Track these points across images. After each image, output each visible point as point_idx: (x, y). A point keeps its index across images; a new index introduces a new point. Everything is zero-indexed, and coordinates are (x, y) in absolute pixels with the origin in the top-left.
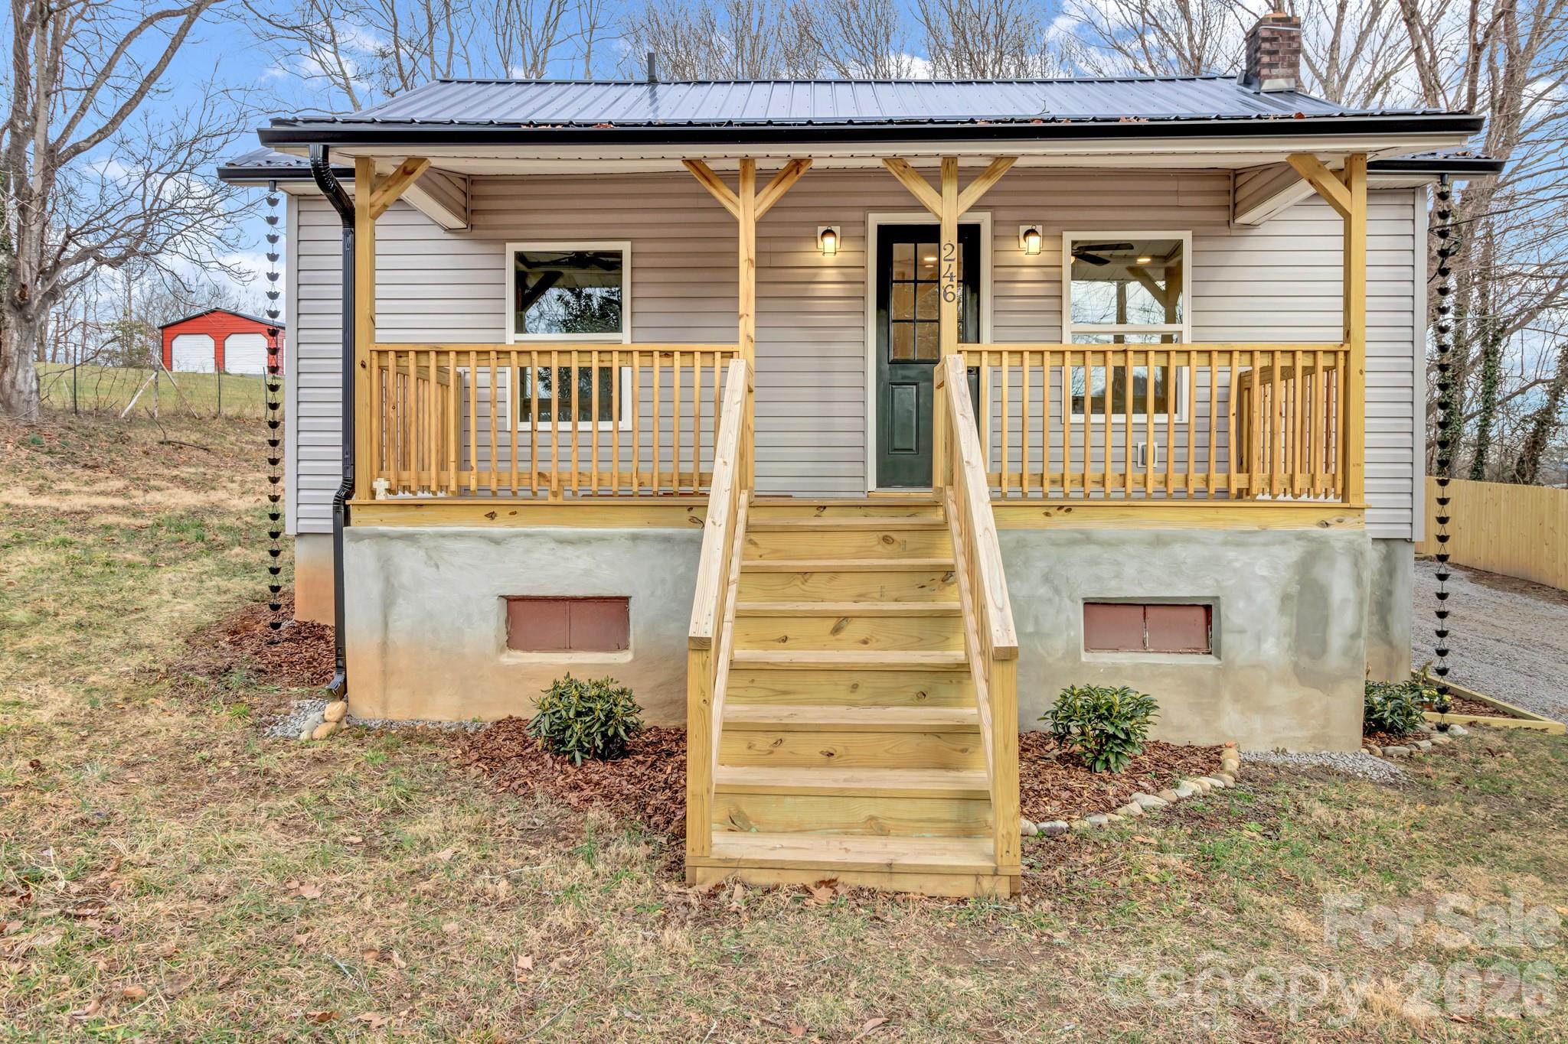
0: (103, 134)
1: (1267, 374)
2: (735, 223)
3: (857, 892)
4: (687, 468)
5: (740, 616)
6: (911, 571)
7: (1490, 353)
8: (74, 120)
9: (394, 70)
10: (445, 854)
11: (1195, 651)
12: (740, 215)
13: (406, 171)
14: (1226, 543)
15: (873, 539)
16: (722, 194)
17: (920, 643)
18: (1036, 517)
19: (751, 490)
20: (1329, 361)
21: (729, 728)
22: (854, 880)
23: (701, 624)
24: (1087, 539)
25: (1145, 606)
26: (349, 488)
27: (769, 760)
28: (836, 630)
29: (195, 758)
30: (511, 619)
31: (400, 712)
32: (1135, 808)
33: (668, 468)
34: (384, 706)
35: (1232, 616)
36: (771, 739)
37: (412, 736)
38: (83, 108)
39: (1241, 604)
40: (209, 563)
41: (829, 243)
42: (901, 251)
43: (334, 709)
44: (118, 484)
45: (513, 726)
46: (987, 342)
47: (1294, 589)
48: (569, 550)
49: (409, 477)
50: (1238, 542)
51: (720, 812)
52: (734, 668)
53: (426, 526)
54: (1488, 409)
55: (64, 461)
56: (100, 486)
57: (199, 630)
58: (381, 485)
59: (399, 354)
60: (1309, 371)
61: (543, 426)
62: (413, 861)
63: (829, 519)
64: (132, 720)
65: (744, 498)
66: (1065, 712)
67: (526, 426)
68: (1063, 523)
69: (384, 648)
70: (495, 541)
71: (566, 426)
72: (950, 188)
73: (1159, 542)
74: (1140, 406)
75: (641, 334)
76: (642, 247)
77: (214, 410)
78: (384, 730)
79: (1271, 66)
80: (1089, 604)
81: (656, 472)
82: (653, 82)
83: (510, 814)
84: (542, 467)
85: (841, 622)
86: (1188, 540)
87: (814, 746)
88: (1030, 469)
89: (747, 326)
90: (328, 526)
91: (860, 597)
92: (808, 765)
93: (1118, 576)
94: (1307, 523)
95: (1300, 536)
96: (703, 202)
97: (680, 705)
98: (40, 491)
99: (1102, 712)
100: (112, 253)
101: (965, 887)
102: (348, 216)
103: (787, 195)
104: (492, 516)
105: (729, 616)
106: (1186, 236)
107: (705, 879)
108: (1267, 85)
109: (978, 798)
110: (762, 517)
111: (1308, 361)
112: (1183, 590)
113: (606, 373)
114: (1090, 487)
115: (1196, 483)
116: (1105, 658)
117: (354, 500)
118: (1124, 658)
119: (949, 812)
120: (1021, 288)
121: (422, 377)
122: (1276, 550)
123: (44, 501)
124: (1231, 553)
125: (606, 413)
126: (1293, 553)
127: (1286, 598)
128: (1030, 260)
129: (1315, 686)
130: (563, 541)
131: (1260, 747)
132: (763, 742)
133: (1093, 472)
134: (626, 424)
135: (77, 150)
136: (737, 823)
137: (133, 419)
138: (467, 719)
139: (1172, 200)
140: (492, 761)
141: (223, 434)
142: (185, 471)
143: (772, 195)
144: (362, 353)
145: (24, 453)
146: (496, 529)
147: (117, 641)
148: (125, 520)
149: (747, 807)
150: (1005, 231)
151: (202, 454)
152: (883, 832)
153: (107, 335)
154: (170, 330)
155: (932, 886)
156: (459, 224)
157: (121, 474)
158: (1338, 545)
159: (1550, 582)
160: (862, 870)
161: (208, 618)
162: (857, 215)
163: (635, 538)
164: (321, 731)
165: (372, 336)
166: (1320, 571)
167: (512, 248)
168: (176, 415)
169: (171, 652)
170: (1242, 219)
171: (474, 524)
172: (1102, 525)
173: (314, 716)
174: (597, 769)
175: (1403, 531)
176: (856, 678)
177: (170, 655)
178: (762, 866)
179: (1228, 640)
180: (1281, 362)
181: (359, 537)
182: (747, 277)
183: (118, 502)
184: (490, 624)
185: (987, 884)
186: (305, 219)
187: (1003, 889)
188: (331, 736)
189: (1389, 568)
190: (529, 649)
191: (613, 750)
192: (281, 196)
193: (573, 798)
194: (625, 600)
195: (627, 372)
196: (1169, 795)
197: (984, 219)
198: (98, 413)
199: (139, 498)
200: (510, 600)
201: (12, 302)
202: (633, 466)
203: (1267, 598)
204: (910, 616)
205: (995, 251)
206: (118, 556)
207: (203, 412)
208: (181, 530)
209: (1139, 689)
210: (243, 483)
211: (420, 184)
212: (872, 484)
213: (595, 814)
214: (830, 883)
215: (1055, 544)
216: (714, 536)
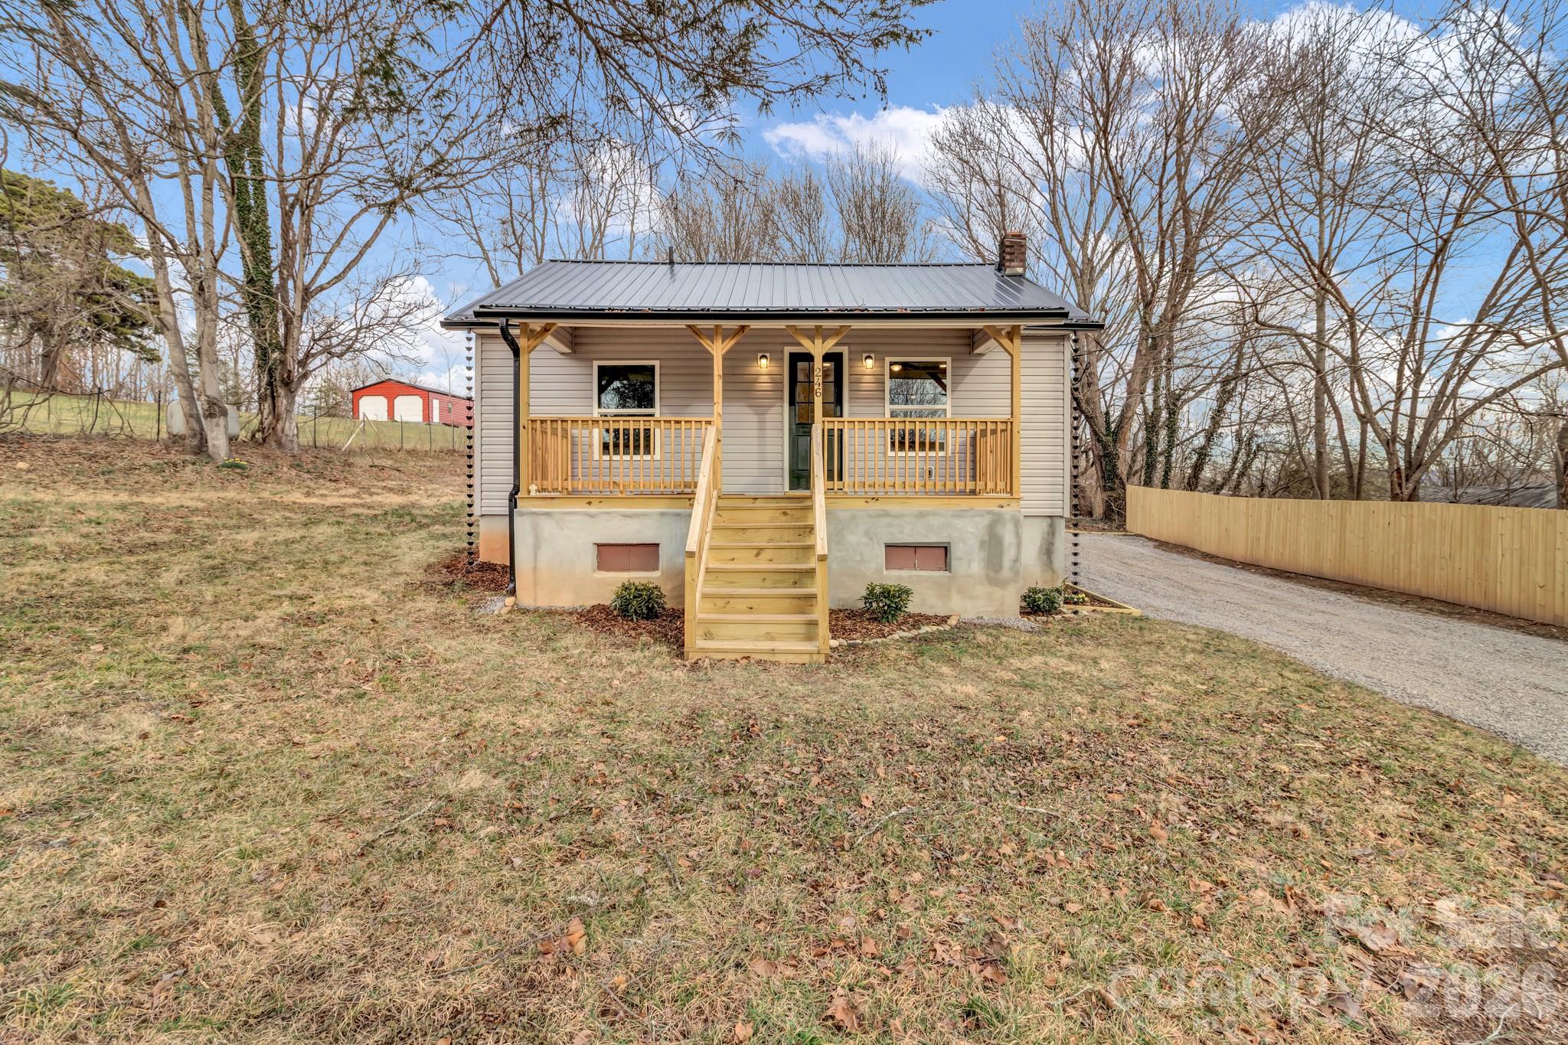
0: (338, 278)
1: (984, 433)
2: (711, 359)
3: (759, 662)
4: (688, 479)
5: (711, 548)
6: (794, 528)
7: (1172, 414)
8: (320, 270)
9: (510, 230)
10: (577, 652)
11: (940, 569)
12: (714, 353)
13: (546, 330)
14: (953, 516)
15: (778, 513)
16: (706, 343)
17: (797, 560)
18: (861, 503)
19: (719, 491)
20: (1003, 427)
21: (705, 596)
22: (758, 657)
23: (692, 545)
24: (886, 514)
25: (916, 547)
26: (516, 489)
27: (724, 610)
28: (758, 555)
29: (447, 620)
30: (599, 555)
31: (543, 602)
32: (896, 636)
33: (679, 479)
34: (535, 600)
35: (956, 552)
36: (724, 601)
37: (550, 613)
38: (325, 263)
39: (961, 546)
40: (423, 533)
41: (764, 362)
42: (801, 365)
43: (510, 600)
44: (354, 491)
45: (602, 609)
46: (846, 417)
47: (986, 538)
48: (629, 520)
49: (547, 484)
50: (960, 514)
51: (700, 632)
52: (708, 571)
53: (556, 508)
54: (1171, 445)
55: (318, 477)
56: (343, 492)
57: (429, 566)
58: (533, 488)
59: (543, 422)
60: (994, 432)
61: (616, 458)
62: (564, 653)
63: (759, 503)
64: (409, 605)
65: (715, 493)
66: (871, 595)
67: (606, 457)
68: (874, 506)
69: (535, 569)
70: (592, 516)
71: (627, 458)
72: (819, 342)
73: (921, 515)
74: (912, 447)
75: (665, 410)
76: (665, 363)
77: (399, 446)
78: (536, 611)
79: (1011, 261)
80: (888, 546)
81: (671, 482)
82: (672, 263)
83: (602, 639)
84: (616, 479)
85: (760, 551)
86: (934, 514)
87: (743, 605)
88: (857, 480)
89: (718, 408)
90: (506, 511)
91: (771, 540)
92: (741, 612)
93: (901, 532)
94: (992, 506)
95: (989, 512)
96: (695, 348)
97: (681, 597)
98: (308, 494)
99: (886, 593)
100: (338, 350)
101: (806, 659)
102: (516, 352)
103: (737, 344)
104: (589, 503)
105: (706, 547)
106: (948, 360)
107: (692, 657)
108: (1008, 271)
109: (813, 624)
110: (723, 503)
111: (993, 427)
112: (933, 539)
113: (648, 431)
114: (888, 489)
115: (939, 487)
116: (896, 573)
117: (519, 495)
118: (904, 573)
119: (802, 629)
120: (864, 386)
121: (554, 433)
122: (978, 519)
123: (314, 500)
124: (956, 521)
125: (647, 450)
126: (985, 521)
127: (982, 543)
128: (868, 371)
129: (996, 585)
130: (626, 516)
131: (970, 615)
132: (721, 603)
133: (889, 481)
134: (657, 456)
135: (322, 288)
136: (708, 636)
137: (350, 452)
138: (577, 605)
139: (941, 341)
140: (593, 621)
141: (406, 461)
142: (391, 484)
143: (730, 344)
144: (523, 421)
145: (294, 472)
146: (592, 510)
147: (388, 570)
148: (366, 511)
149: (712, 629)
150: (856, 357)
151: (397, 474)
152: (772, 639)
153: (312, 396)
154: (358, 393)
155: (791, 659)
156: (567, 350)
157: (353, 485)
158: (1008, 517)
159: (1197, 547)
160: (761, 652)
161: (432, 560)
162: (778, 348)
163: (662, 514)
164: (504, 611)
165: (528, 413)
166: (999, 530)
167: (596, 364)
168: (375, 449)
169: (419, 576)
170: (977, 351)
171: (580, 507)
172: (894, 507)
173: (500, 604)
174: (643, 623)
175: (1059, 512)
176: (766, 575)
177: (419, 577)
178: (717, 651)
179: (954, 563)
180: (990, 427)
181: (522, 514)
182: (718, 384)
183: (357, 501)
184: (590, 557)
185: (815, 657)
186: (485, 347)
187: (822, 659)
188: (510, 612)
189: (1052, 532)
190: (608, 570)
191: (651, 614)
192: (473, 335)
193: (633, 633)
194: (657, 545)
195: (658, 431)
196: (914, 632)
197: (844, 350)
198: (330, 448)
199: (368, 499)
200: (599, 545)
201: (283, 381)
202: (660, 479)
203: (973, 543)
204: (792, 548)
205: (850, 367)
206: (372, 529)
207: (392, 447)
208: (401, 516)
209: (904, 584)
210: (426, 490)
211: (553, 335)
212: (787, 488)
213: (645, 638)
214: (747, 658)
215: (870, 516)
216: (698, 511)
